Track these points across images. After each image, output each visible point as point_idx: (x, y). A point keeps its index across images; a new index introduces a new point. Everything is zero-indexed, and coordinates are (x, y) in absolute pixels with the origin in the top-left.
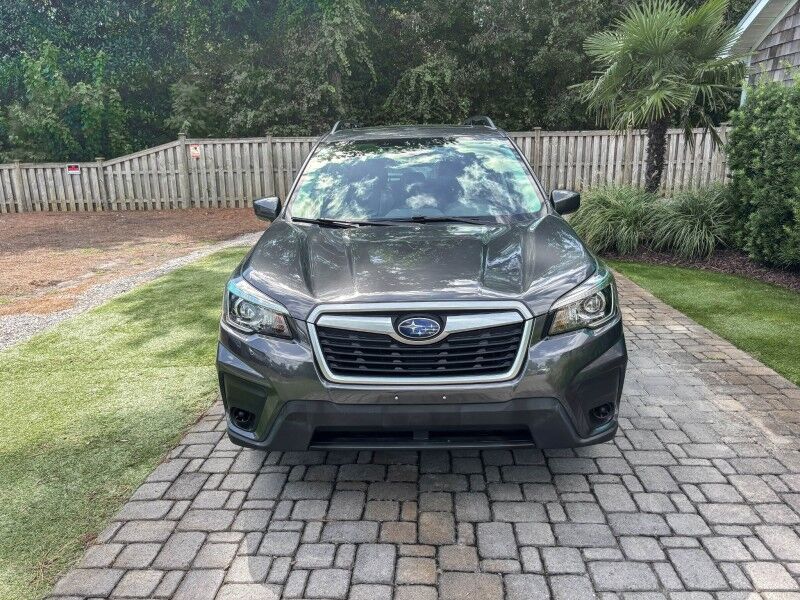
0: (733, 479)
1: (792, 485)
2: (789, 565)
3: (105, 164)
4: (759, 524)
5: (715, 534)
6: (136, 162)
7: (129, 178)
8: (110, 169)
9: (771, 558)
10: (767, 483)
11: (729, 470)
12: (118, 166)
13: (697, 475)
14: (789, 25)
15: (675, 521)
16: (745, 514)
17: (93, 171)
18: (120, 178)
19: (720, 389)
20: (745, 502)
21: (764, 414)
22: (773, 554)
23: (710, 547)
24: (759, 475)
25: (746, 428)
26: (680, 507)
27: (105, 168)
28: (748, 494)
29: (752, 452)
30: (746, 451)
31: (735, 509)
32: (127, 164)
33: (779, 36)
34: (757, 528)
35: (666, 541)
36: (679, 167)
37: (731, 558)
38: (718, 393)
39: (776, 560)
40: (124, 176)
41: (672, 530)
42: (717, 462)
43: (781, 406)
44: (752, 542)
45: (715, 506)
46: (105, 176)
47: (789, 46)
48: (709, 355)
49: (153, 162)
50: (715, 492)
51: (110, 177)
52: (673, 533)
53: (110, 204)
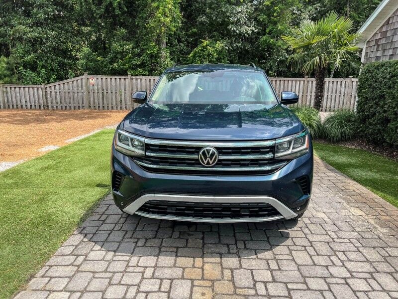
0: (361, 249)
1: (390, 253)
2: (390, 293)
3: (46, 86)
4: (374, 272)
5: (353, 277)
6: (62, 85)
7: (58, 93)
8: (48, 89)
9: (381, 289)
10: (377, 251)
11: (358, 245)
12: (53, 88)
13: (343, 247)
14: (384, 29)
15: (333, 270)
16: (367, 267)
17: (40, 89)
18: (53, 93)
19: (353, 205)
20: (367, 261)
21: (374, 217)
22: (382, 288)
23: (351, 284)
24: (374, 248)
25: (366, 224)
26: (335, 263)
27: (46, 88)
28: (368, 257)
29: (369, 236)
30: (366, 235)
31: (362, 264)
32: (57, 87)
33: (380, 34)
34: (374, 274)
35: (329, 280)
36: (329, 97)
37: (361, 290)
38: (352, 206)
39: (384, 290)
40: (55, 92)
41: (331, 274)
42: (352, 240)
43: (383, 214)
44: (371, 281)
45: (352, 263)
46: (46, 92)
47: (384, 39)
48: (347, 187)
49: (71, 85)
50: (352, 256)
51: (49, 92)
52: (332, 276)
53: (48, 106)
